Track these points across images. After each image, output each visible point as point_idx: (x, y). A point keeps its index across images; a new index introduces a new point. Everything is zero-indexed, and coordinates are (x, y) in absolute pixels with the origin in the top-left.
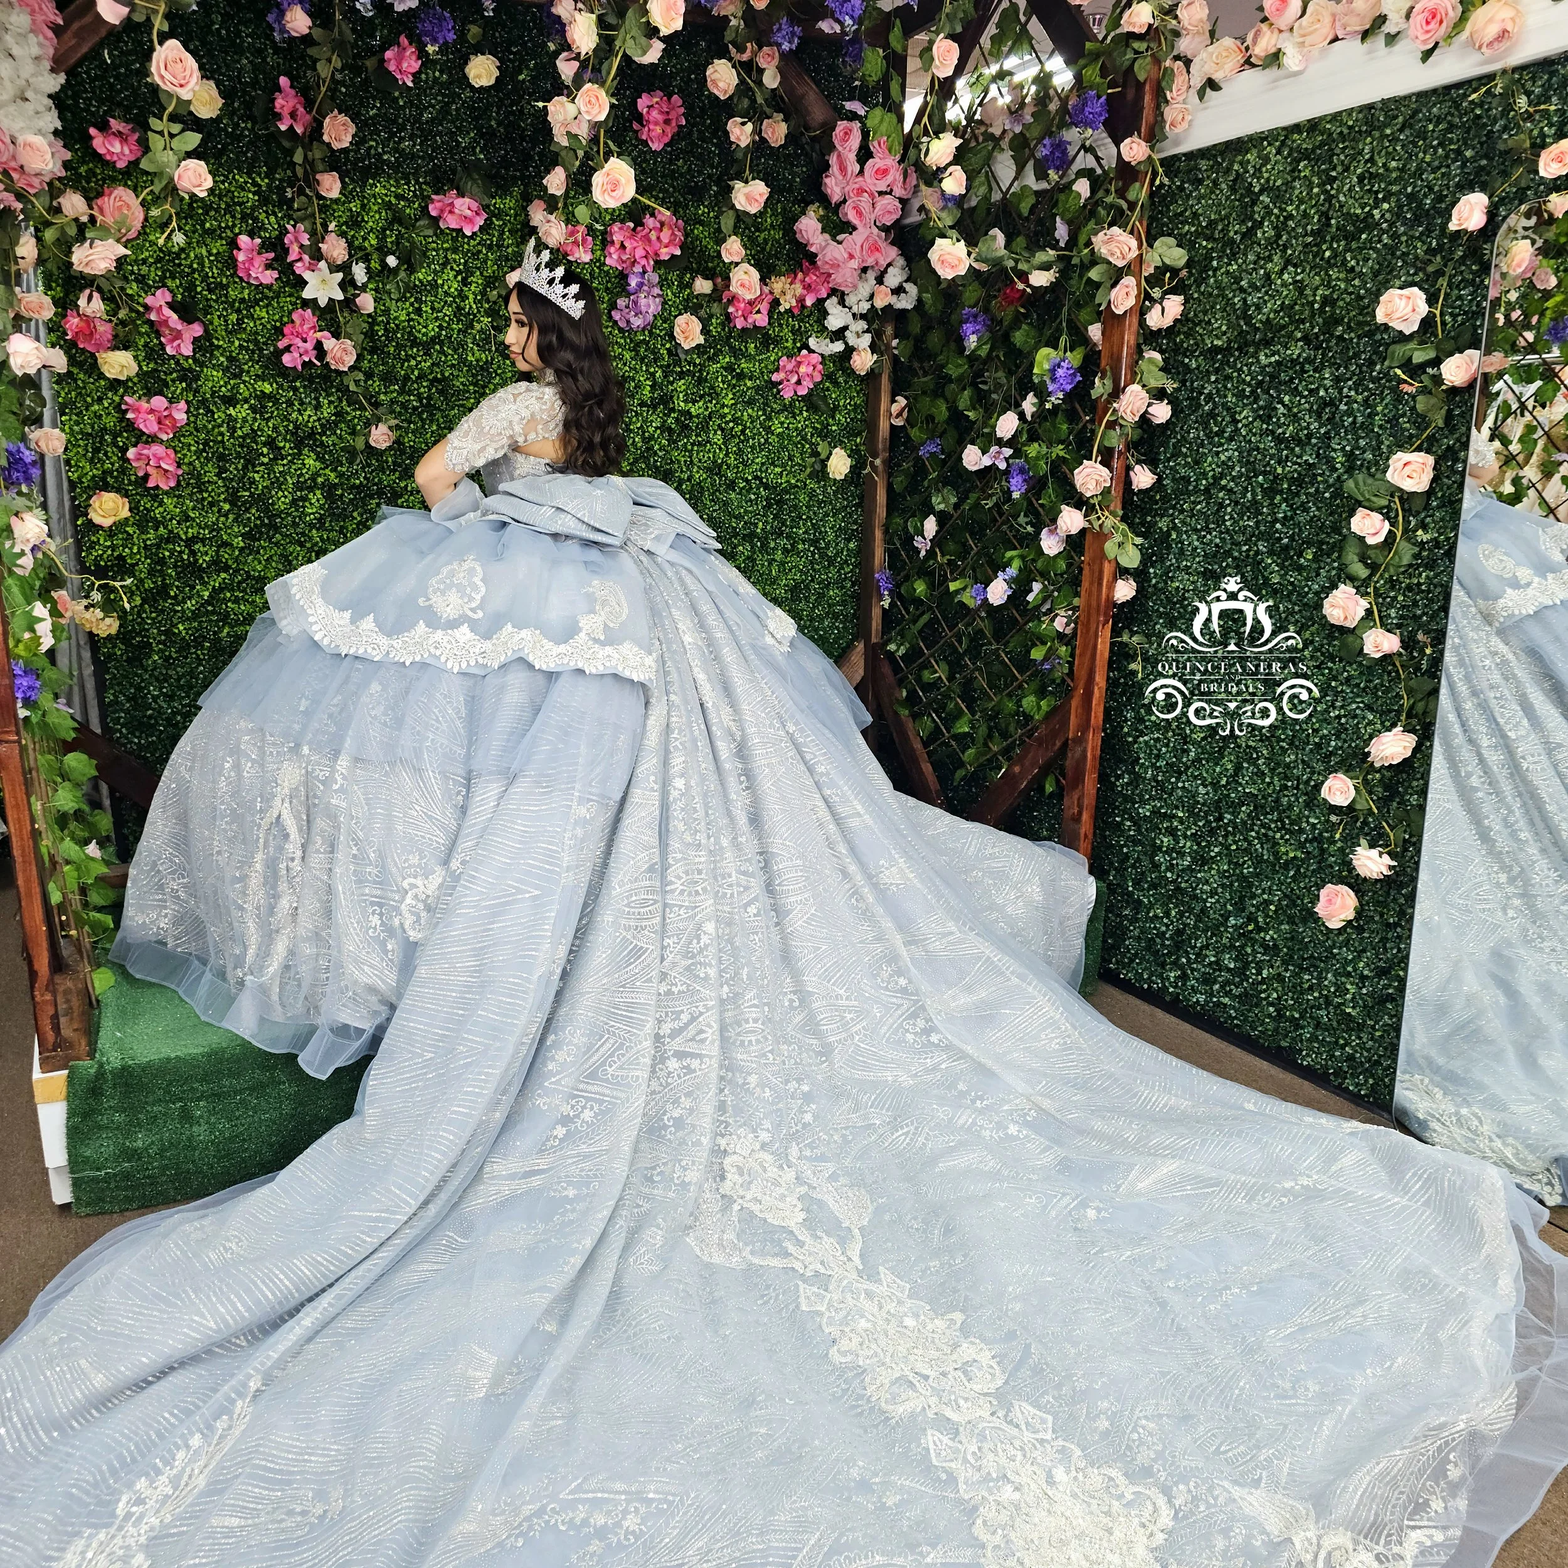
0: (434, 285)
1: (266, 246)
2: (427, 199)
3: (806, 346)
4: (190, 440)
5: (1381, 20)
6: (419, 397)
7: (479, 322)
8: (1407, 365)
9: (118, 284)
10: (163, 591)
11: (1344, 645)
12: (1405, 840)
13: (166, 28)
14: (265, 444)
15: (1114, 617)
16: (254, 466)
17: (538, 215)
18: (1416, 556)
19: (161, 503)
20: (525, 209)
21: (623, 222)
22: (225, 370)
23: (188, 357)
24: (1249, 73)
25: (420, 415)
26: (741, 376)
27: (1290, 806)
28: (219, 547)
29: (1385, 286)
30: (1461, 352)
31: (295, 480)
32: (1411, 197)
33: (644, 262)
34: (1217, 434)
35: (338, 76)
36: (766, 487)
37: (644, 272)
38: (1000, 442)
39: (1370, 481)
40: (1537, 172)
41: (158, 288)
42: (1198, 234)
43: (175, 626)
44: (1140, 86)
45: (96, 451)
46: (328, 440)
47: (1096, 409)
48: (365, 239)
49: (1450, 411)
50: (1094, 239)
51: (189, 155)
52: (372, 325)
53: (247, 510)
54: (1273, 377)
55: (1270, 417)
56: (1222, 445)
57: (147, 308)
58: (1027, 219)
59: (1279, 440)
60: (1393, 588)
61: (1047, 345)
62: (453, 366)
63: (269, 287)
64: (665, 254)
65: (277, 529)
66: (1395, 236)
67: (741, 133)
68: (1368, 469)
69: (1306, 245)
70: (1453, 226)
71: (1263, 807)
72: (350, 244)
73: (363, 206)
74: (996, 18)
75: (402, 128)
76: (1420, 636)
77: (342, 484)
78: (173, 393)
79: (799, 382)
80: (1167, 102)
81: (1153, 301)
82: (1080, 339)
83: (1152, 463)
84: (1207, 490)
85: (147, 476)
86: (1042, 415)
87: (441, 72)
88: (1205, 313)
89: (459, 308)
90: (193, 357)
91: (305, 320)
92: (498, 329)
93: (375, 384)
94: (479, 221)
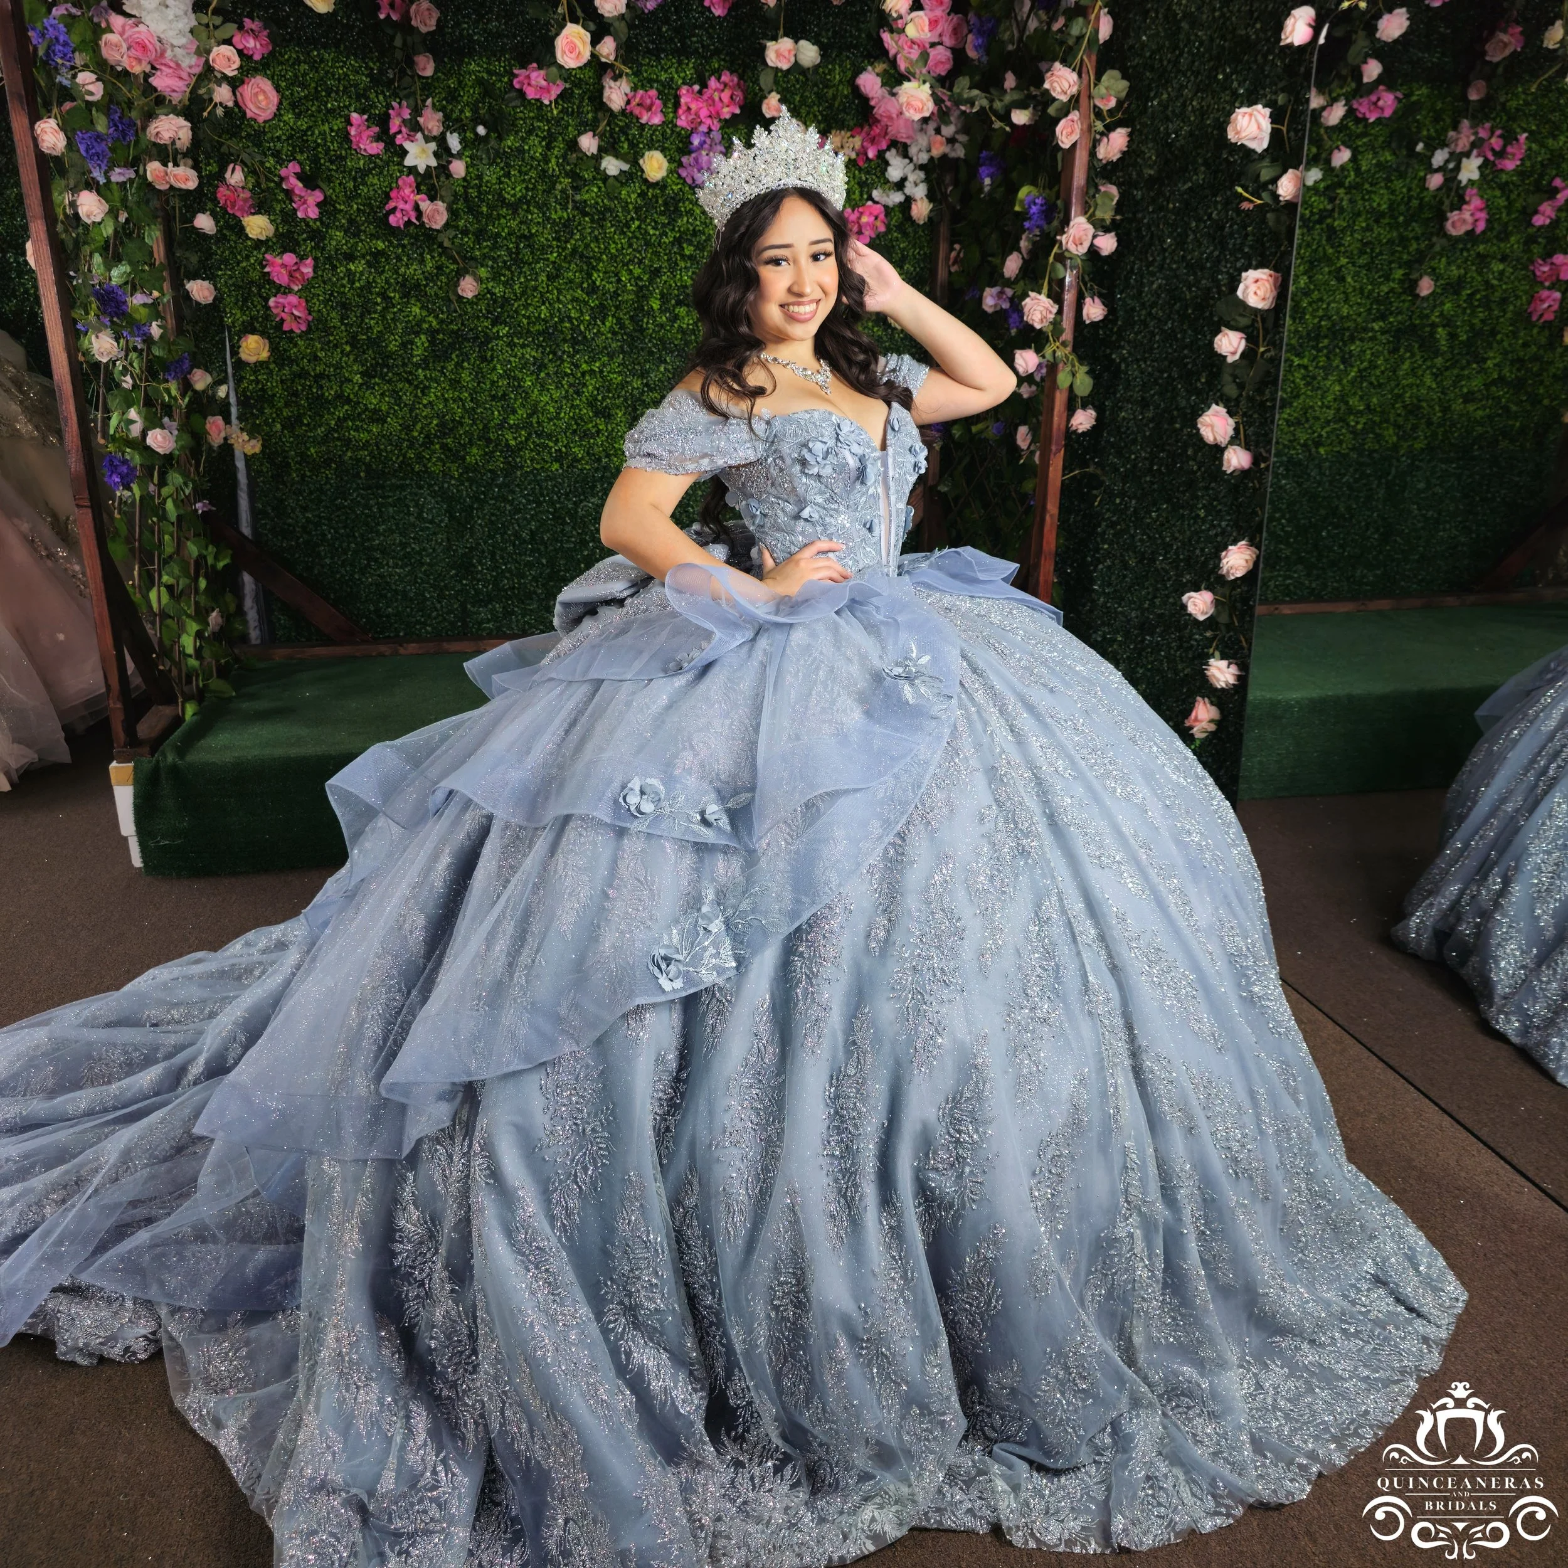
0: (520, 150)
1: (372, 121)
2: (511, 73)
3: (870, 198)
4: (318, 291)
6: (509, 251)
7: (560, 182)
9: (258, 158)
10: (299, 419)
14: (378, 294)
16: (370, 313)
19: (296, 345)
21: (690, 84)
22: (346, 232)
23: (315, 220)
25: (509, 269)
28: (342, 383)
30: (1291, 170)
31: (404, 325)
33: (709, 121)
37: (708, 131)
38: (1006, 283)
41: (290, 161)
43: (308, 449)
45: (245, 300)
46: (431, 291)
48: (462, 111)
52: (466, 188)
53: (365, 352)
54: (1186, 204)
55: (1184, 244)
57: (282, 179)
61: (1029, 183)
62: (538, 224)
63: (378, 157)
64: (726, 112)
65: (389, 369)
70: (1285, 40)
72: (447, 118)
73: (460, 82)
77: (443, 329)
78: (304, 250)
79: (861, 232)
85: (282, 320)
89: (543, 171)
90: (320, 219)
91: (407, 187)
92: (576, 189)
93: (470, 241)
94: (556, 90)
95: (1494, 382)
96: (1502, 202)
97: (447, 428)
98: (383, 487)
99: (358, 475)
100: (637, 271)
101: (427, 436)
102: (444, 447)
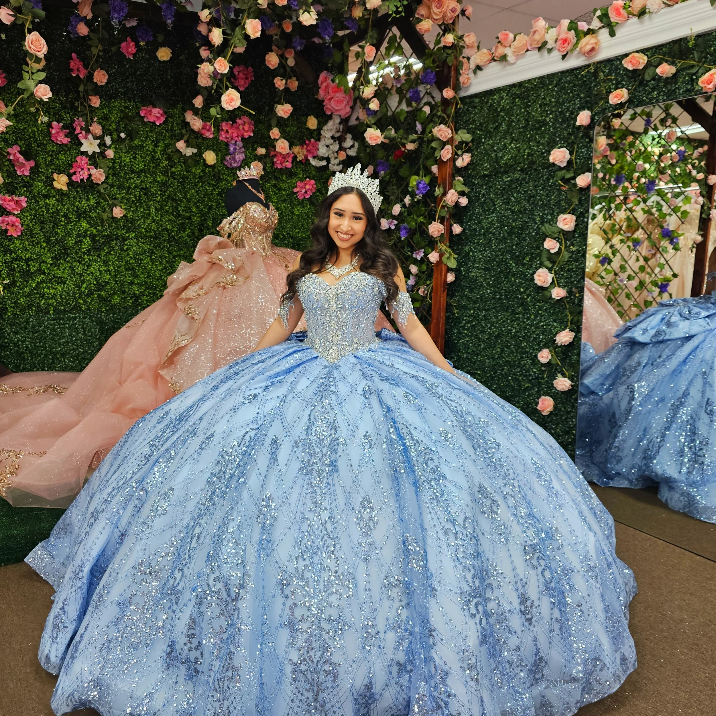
0: (142, 147)
2: (138, 108)
3: (308, 177)
4: (27, 214)
5: (545, 43)
6: (135, 196)
7: (162, 163)
8: (563, 179)
10: (14, 283)
11: (543, 295)
12: (573, 375)
13: (31, 27)
14: (63, 216)
15: (448, 289)
16: (57, 226)
17: (189, 117)
18: (571, 257)
19: (13, 243)
20: (183, 114)
21: (227, 121)
22: (45, 183)
23: (27, 176)
24: (493, 64)
25: (135, 204)
26: (280, 189)
27: (525, 365)
28: (41, 263)
29: (552, 148)
30: (584, 173)
31: (77, 232)
32: (561, 113)
33: (236, 139)
34: (487, 210)
35: (101, 54)
36: (292, 238)
37: (237, 142)
38: (393, 218)
39: (550, 227)
40: (608, 102)
41: (14, 145)
42: (475, 129)
43: (19, 299)
44: (449, 68)
46: (93, 215)
47: (437, 200)
48: (110, 125)
49: (580, 198)
50: (433, 130)
51: (41, 82)
52: (113, 163)
53: (54, 246)
54: (509, 186)
55: (509, 203)
56: (489, 215)
57: (9, 154)
58: (403, 123)
59: (513, 212)
60: (562, 271)
61: (414, 174)
62: (150, 183)
63: (66, 145)
64: (246, 135)
65: (68, 255)
66: (555, 128)
67: (280, 83)
68: (550, 222)
69: (520, 132)
70: (578, 124)
71: (514, 366)
72: (103, 128)
73: (110, 111)
74: (387, 40)
75: (127, 78)
76: (574, 289)
77: (99, 235)
78: (20, 192)
79: (306, 192)
80: (461, 74)
81: (458, 156)
82: (429, 171)
83: (461, 224)
84: (484, 234)
85: (6, 231)
86: (413, 204)
87: (145, 54)
88: (480, 160)
89: (153, 157)
90: (30, 176)
91: (83, 161)
92: (172, 167)
93: (115, 190)
94: (163, 119)
97: (100, 287)
98: (63, 319)
99: (48, 313)
100: (201, 207)
101: (90, 290)
102: (99, 295)
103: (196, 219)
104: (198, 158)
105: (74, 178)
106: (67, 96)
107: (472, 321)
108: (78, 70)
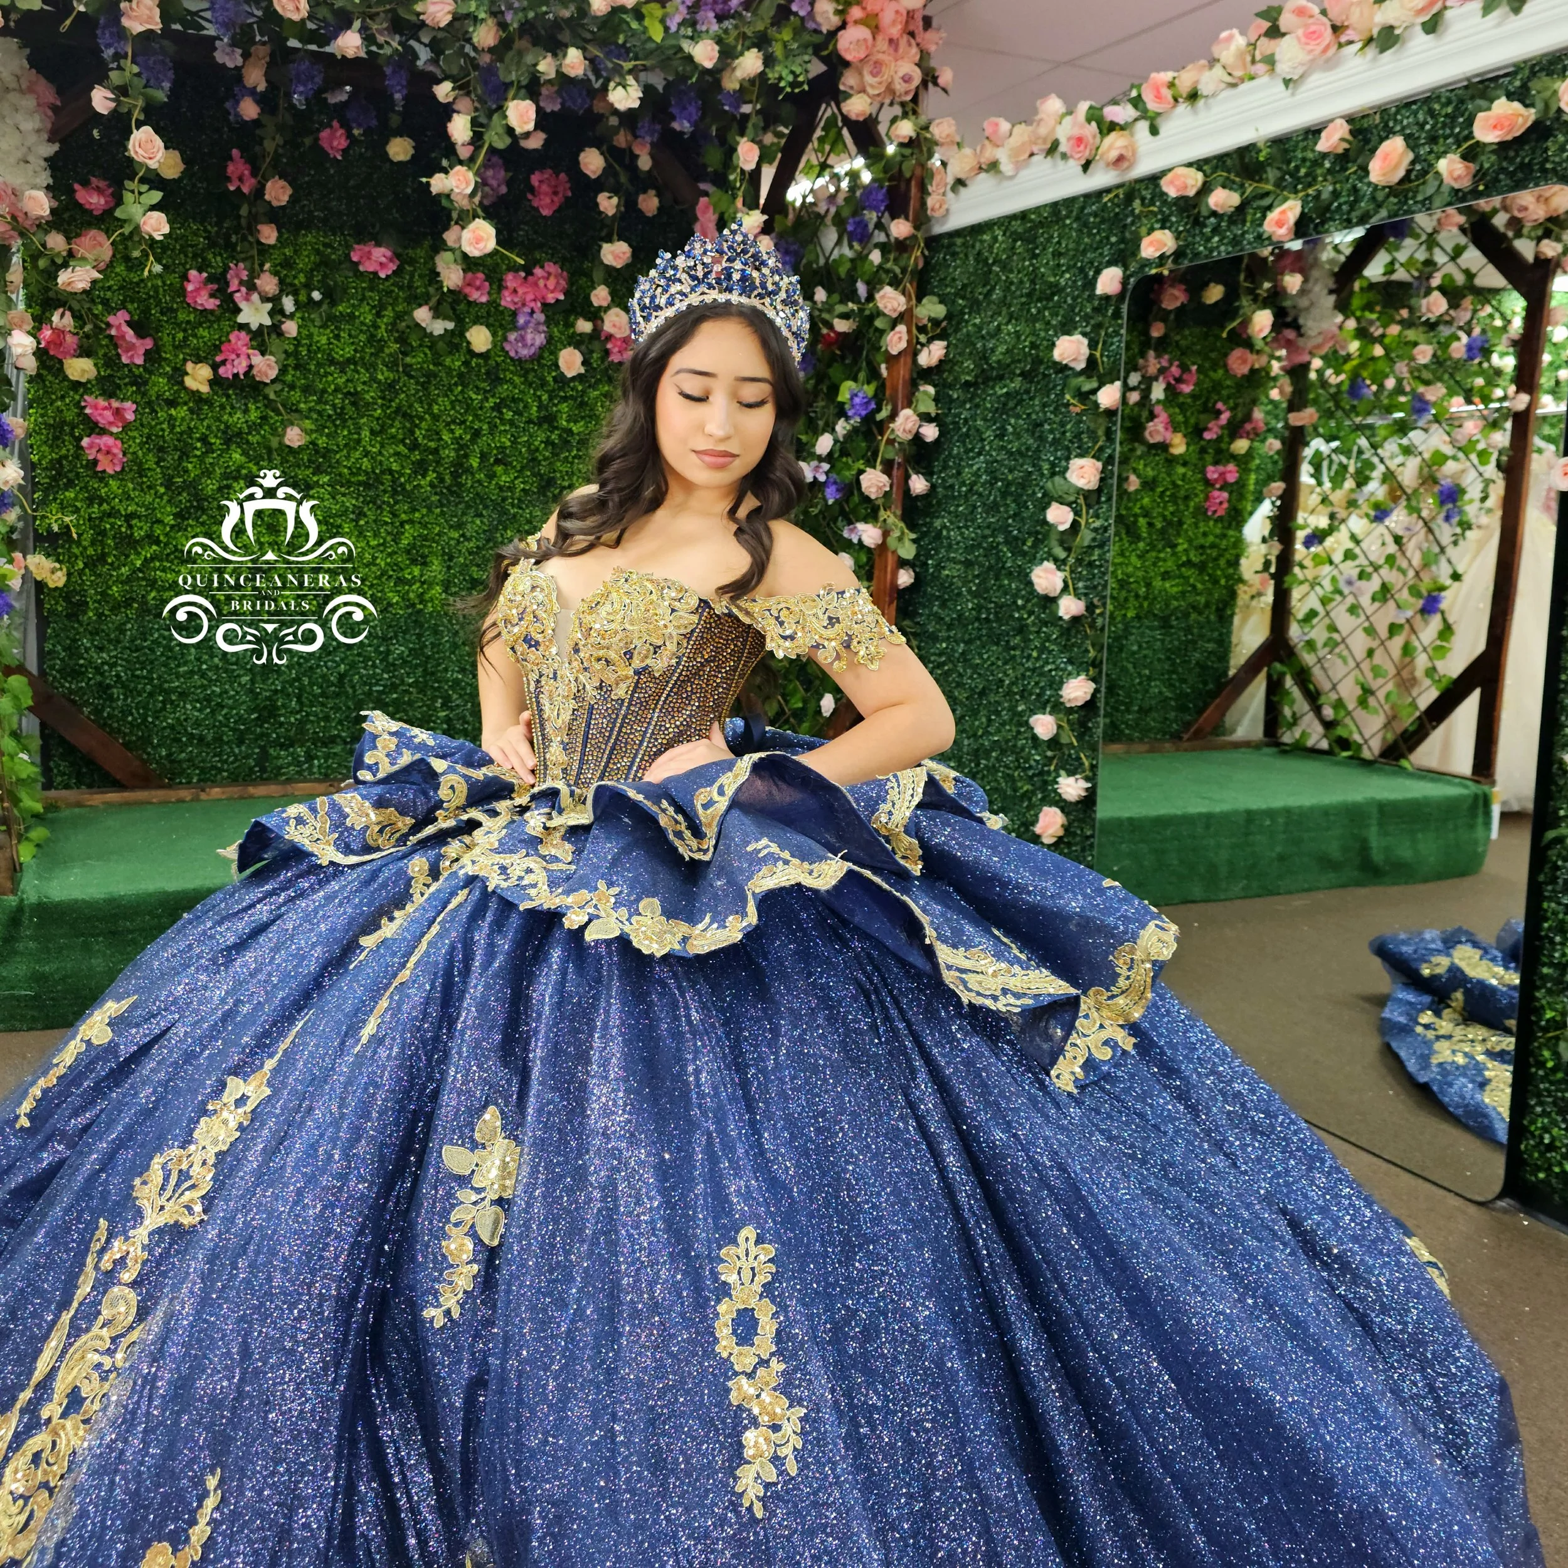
0: (352, 317)
1: (211, 279)
2: (349, 247)
4: (135, 434)
5: (1056, 142)
6: (334, 406)
7: (389, 347)
8: (1078, 393)
9: (86, 305)
11: (1049, 612)
13: (142, 118)
14: (199, 440)
15: (897, 599)
16: (188, 458)
17: (442, 262)
18: (1092, 540)
19: (107, 485)
20: (431, 259)
22: (170, 378)
23: (139, 366)
24: (982, 176)
25: (333, 422)
27: (1023, 749)
28: (153, 523)
29: (1061, 333)
30: (1110, 384)
32: (1082, 270)
33: (532, 305)
34: (971, 450)
35: (281, 150)
37: (533, 312)
38: (820, 459)
39: (1059, 482)
40: (1140, 255)
41: (118, 310)
42: (956, 295)
44: (909, 181)
45: (56, 439)
46: (254, 439)
47: (882, 426)
48: (294, 277)
50: (878, 296)
51: (153, 208)
52: (296, 346)
53: (179, 494)
54: (1004, 404)
55: (1003, 436)
56: (974, 458)
57: (109, 325)
58: (841, 281)
59: (1010, 453)
60: (1080, 565)
61: (849, 379)
62: (364, 383)
63: (212, 312)
64: (551, 298)
66: (1074, 299)
67: (607, 204)
69: (1022, 304)
70: (1099, 291)
72: (281, 282)
73: (296, 251)
74: (823, 123)
75: (331, 191)
76: (1097, 602)
78: (125, 394)
80: (929, 194)
81: (921, 344)
82: (874, 374)
83: (928, 474)
84: (966, 495)
85: (96, 461)
86: (849, 436)
87: (366, 149)
88: (960, 354)
89: (372, 336)
90: (144, 366)
91: (240, 340)
92: (405, 354)
93: (296, 395)
94: (393, 267)
95: (1184, 565)
96: (1180, 418)
100: (458, 432)
103: (449, 454)
104: (456, 340)
105: (221, 370)
106: (219, 224)
107: (944, 664)
108: (241, 179)
